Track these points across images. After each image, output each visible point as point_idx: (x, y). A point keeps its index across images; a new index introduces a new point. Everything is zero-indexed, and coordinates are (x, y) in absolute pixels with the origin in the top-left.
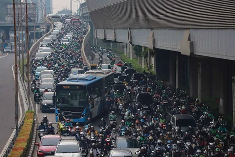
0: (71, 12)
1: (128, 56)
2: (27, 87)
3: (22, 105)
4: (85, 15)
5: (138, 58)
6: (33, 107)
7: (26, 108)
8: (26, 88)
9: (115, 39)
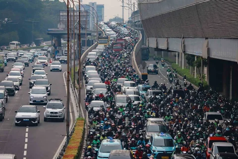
0: (123, 20)
1: (180, 65)
2: (77, 94)
3: (73, 112)
4: (136, 24)
5: (190, 67)
6: (83, 115)
7: (77, 115)
8: (76, 96)
9: (168, 48)
